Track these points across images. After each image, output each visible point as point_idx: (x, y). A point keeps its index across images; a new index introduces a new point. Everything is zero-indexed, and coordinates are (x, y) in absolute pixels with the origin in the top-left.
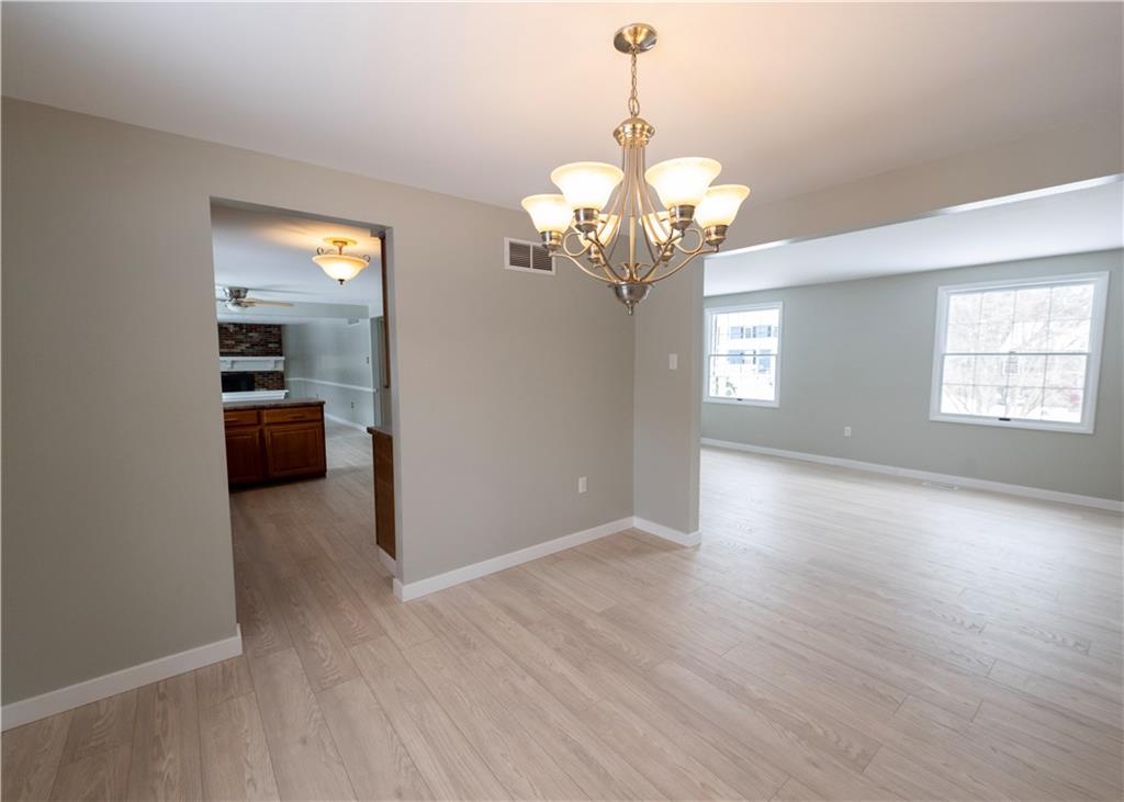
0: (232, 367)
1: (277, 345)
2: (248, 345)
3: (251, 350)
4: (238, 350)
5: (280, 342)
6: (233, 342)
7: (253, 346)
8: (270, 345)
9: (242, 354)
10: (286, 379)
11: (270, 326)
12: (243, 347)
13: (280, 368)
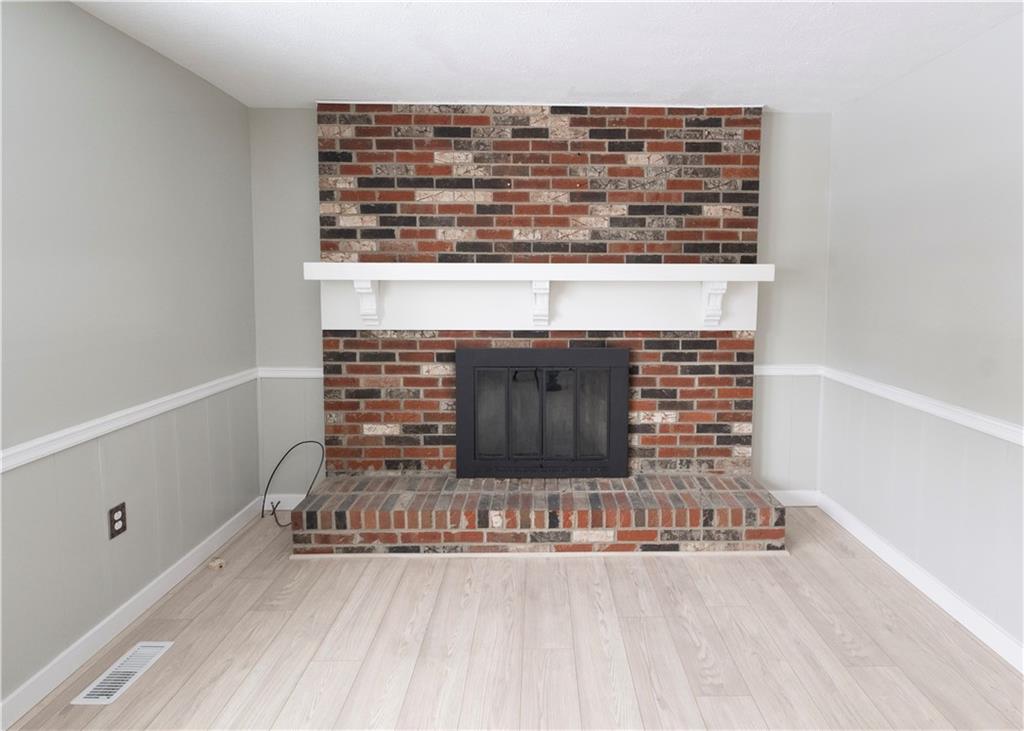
0: (552, 314)
1: (736, 211)
2: (621, 210)
3: (629, 234)
4: (577, 233)
5: (748, 195)
6: (563, 198)
7: (640, 212)
8: (710, 210)
9: (594, 251)
10: (759, 370)
11: (713, 118)
12: (599, 219)
13: (742, 320)
